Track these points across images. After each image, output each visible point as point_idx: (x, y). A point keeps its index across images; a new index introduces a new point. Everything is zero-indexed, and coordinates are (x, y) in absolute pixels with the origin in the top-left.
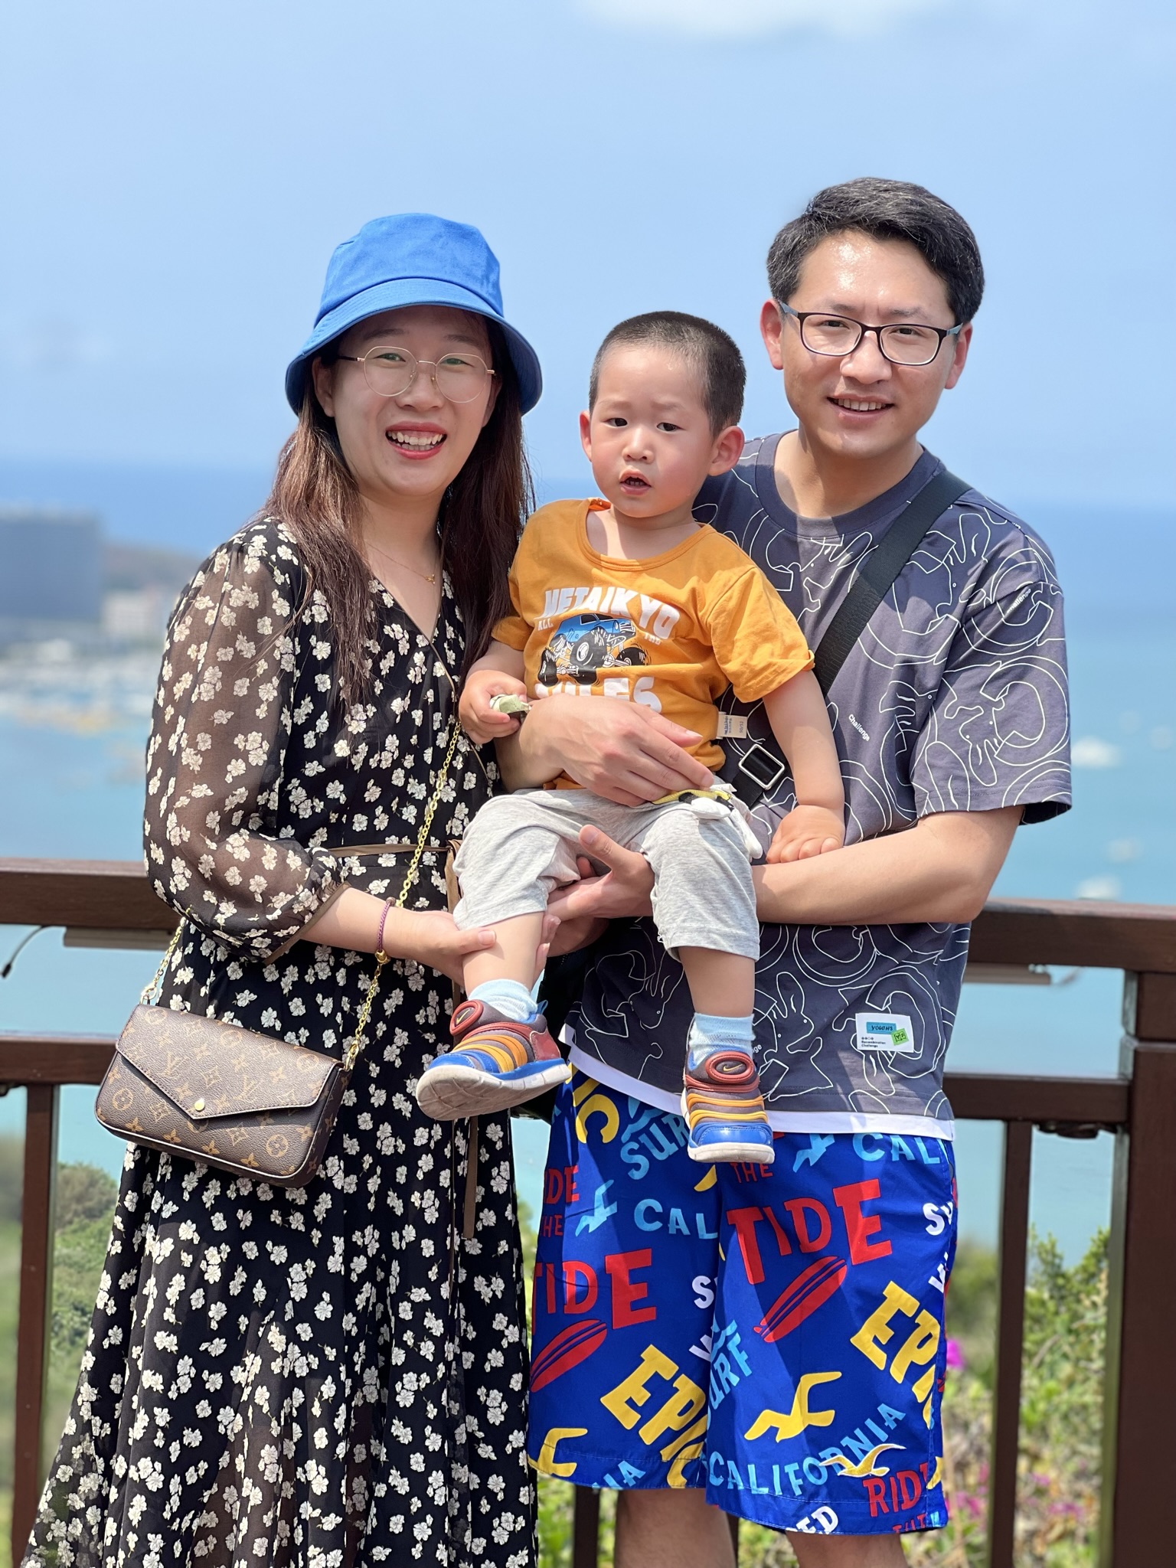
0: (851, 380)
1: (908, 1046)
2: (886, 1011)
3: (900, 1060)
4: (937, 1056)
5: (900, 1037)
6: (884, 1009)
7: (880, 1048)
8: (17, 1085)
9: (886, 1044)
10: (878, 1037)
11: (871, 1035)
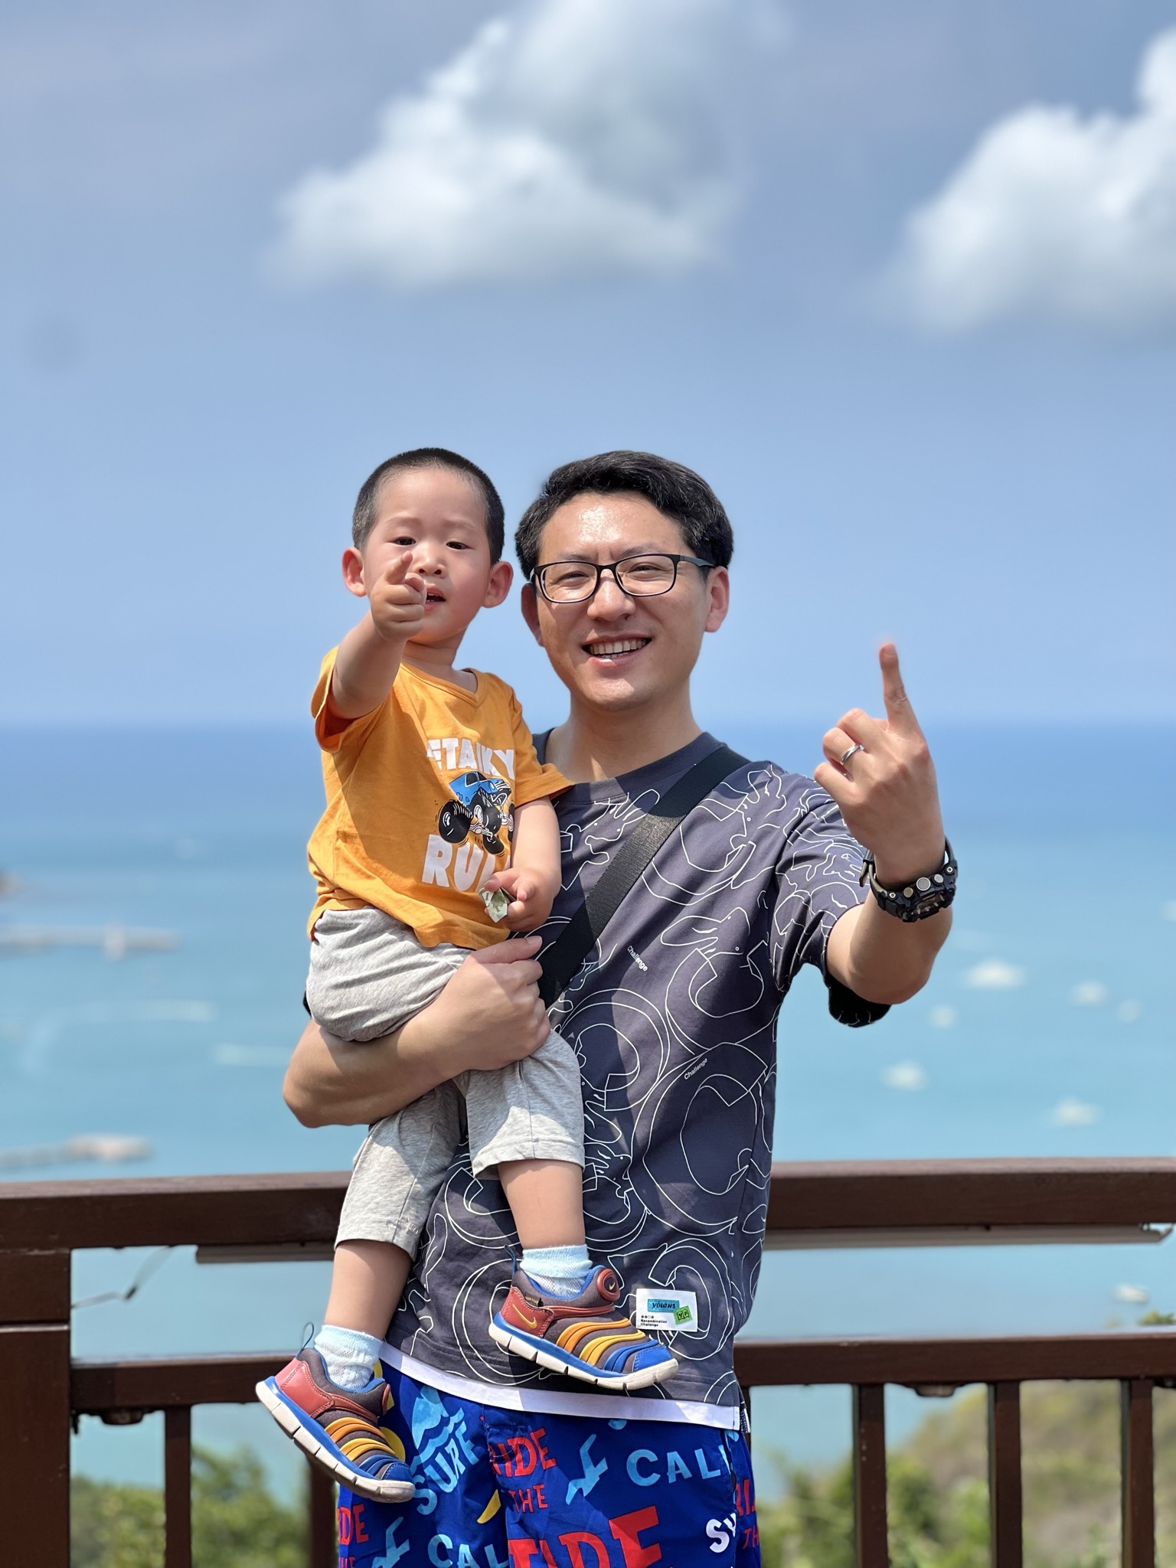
0: (600, 621)
1: (691, 1325)
2: (670, 1287)
3: (681, 1339)
4: (726, 1335)
5: (683, 1316)
6: (667, 1285)
7: (661, 1327)
8: (151, 1409)
9: (666, 1322)
10: (659, 1316)
11: (652, 1314)
